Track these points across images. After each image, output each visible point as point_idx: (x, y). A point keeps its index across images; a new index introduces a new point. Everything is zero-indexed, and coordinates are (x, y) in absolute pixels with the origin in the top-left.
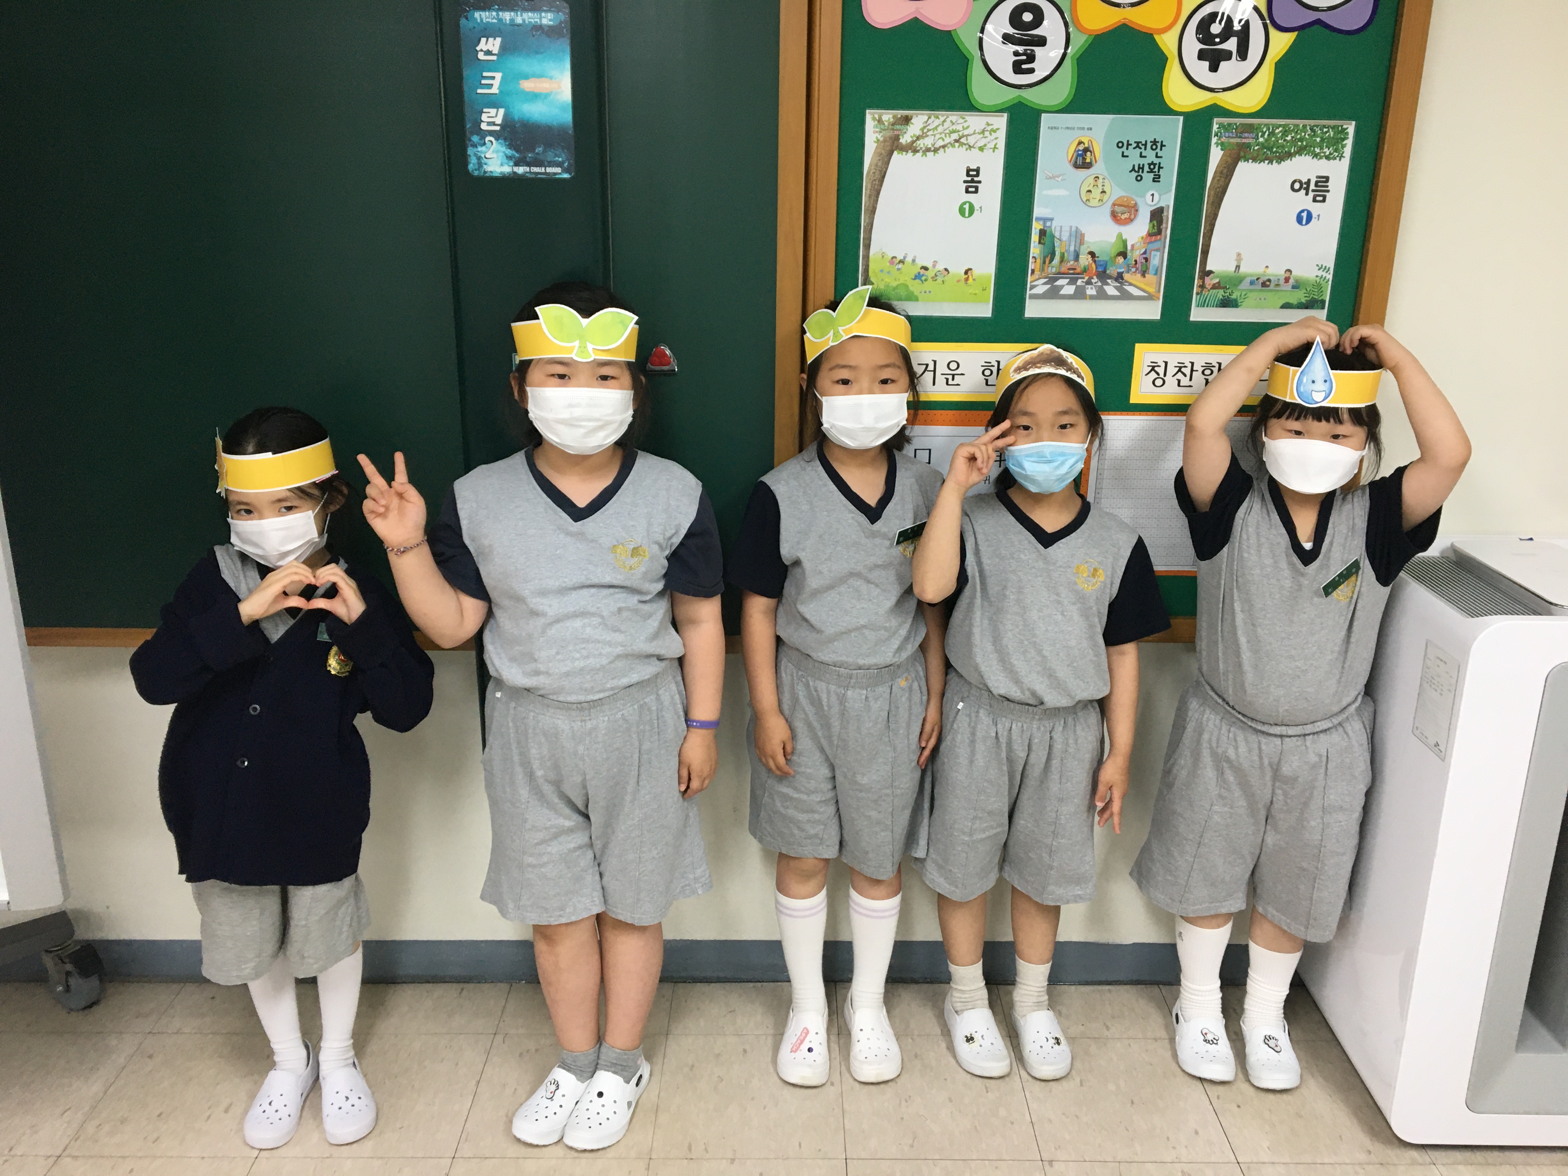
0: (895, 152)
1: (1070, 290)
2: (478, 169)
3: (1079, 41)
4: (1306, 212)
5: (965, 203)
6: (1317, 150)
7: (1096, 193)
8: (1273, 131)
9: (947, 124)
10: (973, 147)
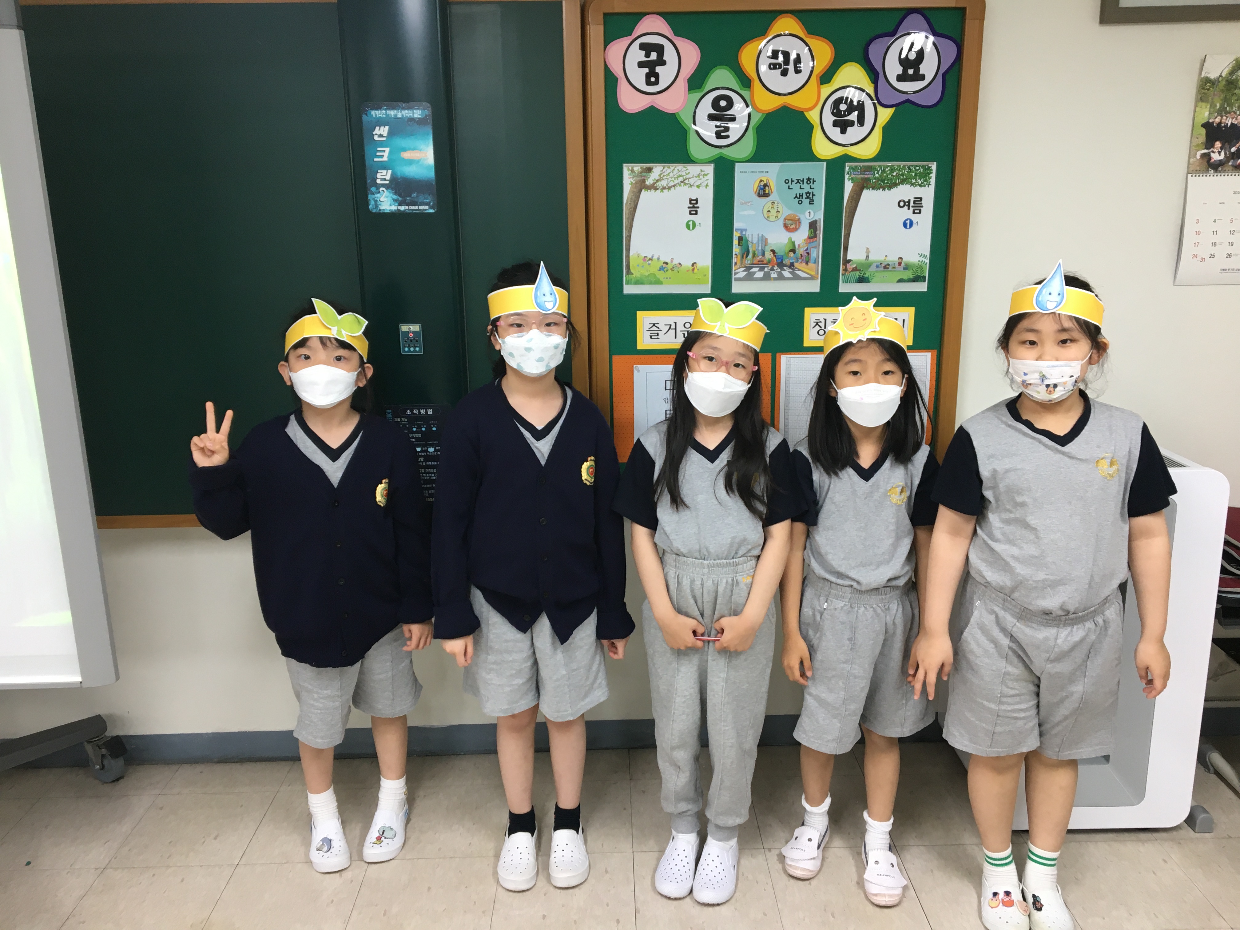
0: (643, 190)
1: (760, 274)
2: (375, 208)
3: (757, 119)
4: (909, 221)
5: (689, 221)
6: (913, 181)
7: (773, 212)
8: (884, 170)
9: (676, 171)
10: (693, 186)
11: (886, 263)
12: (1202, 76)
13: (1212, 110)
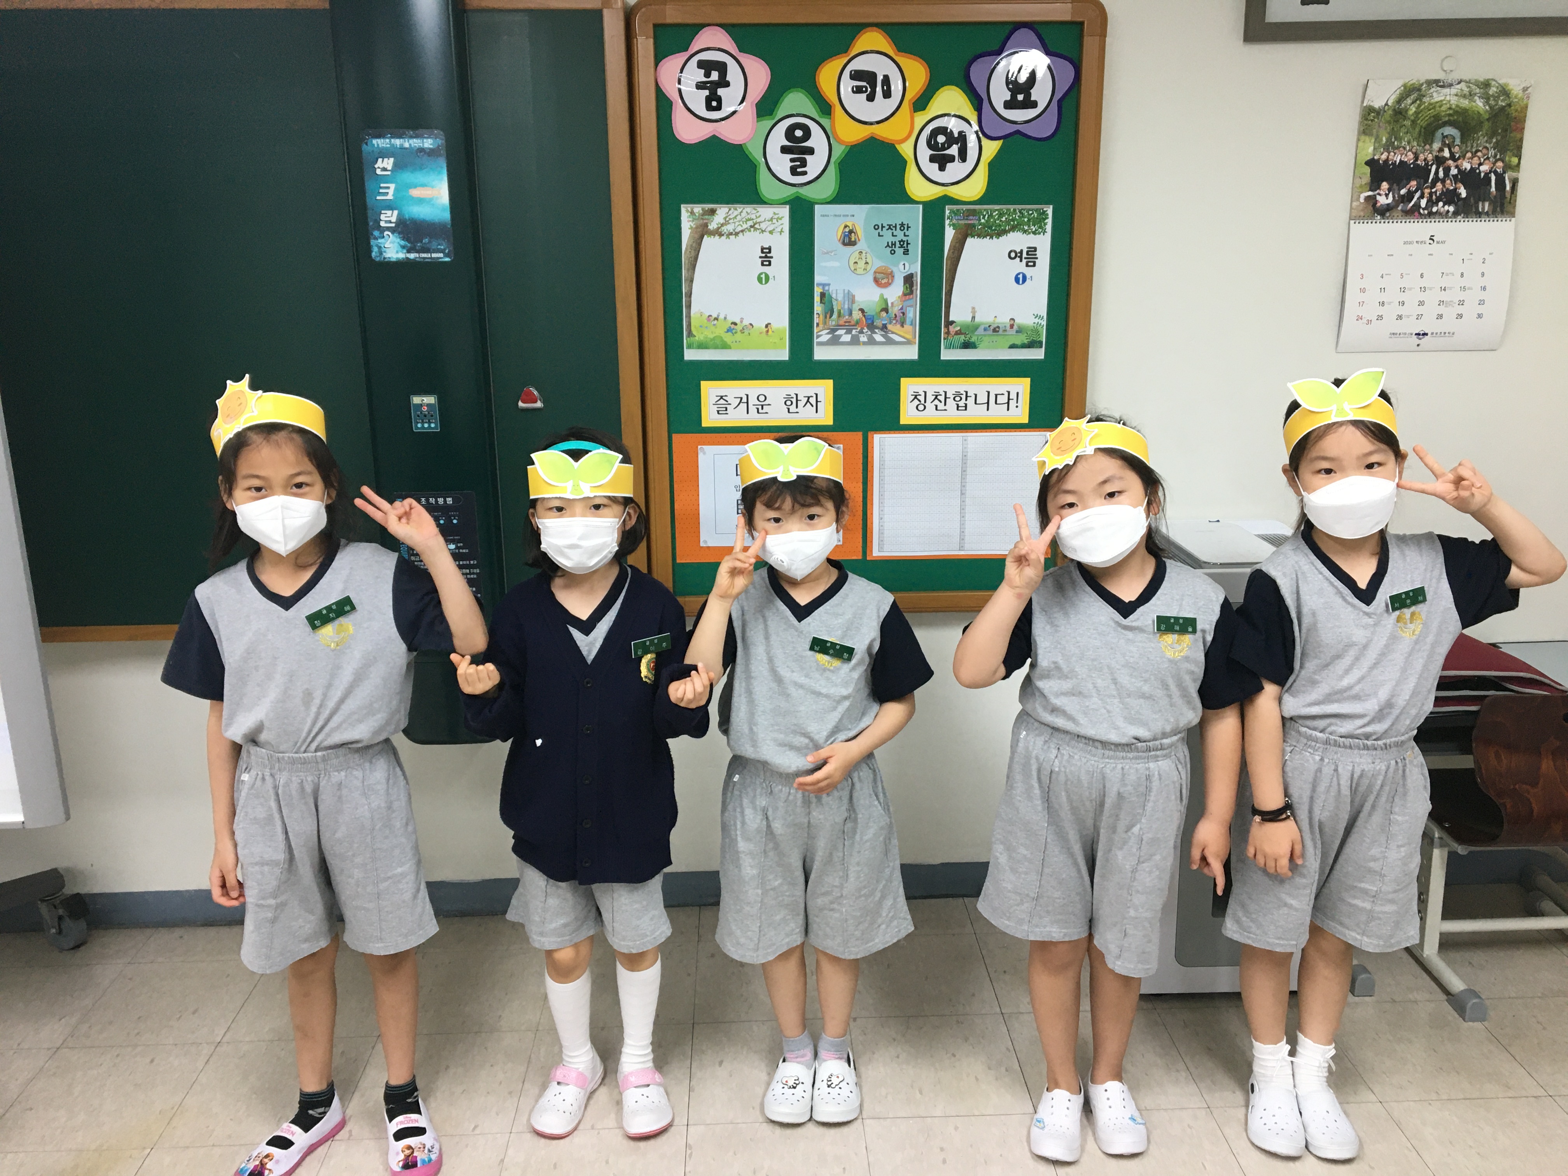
0: (705, 236)
1: (847, 338)
2: (379, 256)
3: (839, 151)
4: (1021, 275)
5: (761, 274)
6: (1026, 228)
7: (861, 264)
8: (991, 214)
9: (744, 214)
10: (765, 231)
11: (996, 325)
12: (1365, 105)
13: (1377, 145)
